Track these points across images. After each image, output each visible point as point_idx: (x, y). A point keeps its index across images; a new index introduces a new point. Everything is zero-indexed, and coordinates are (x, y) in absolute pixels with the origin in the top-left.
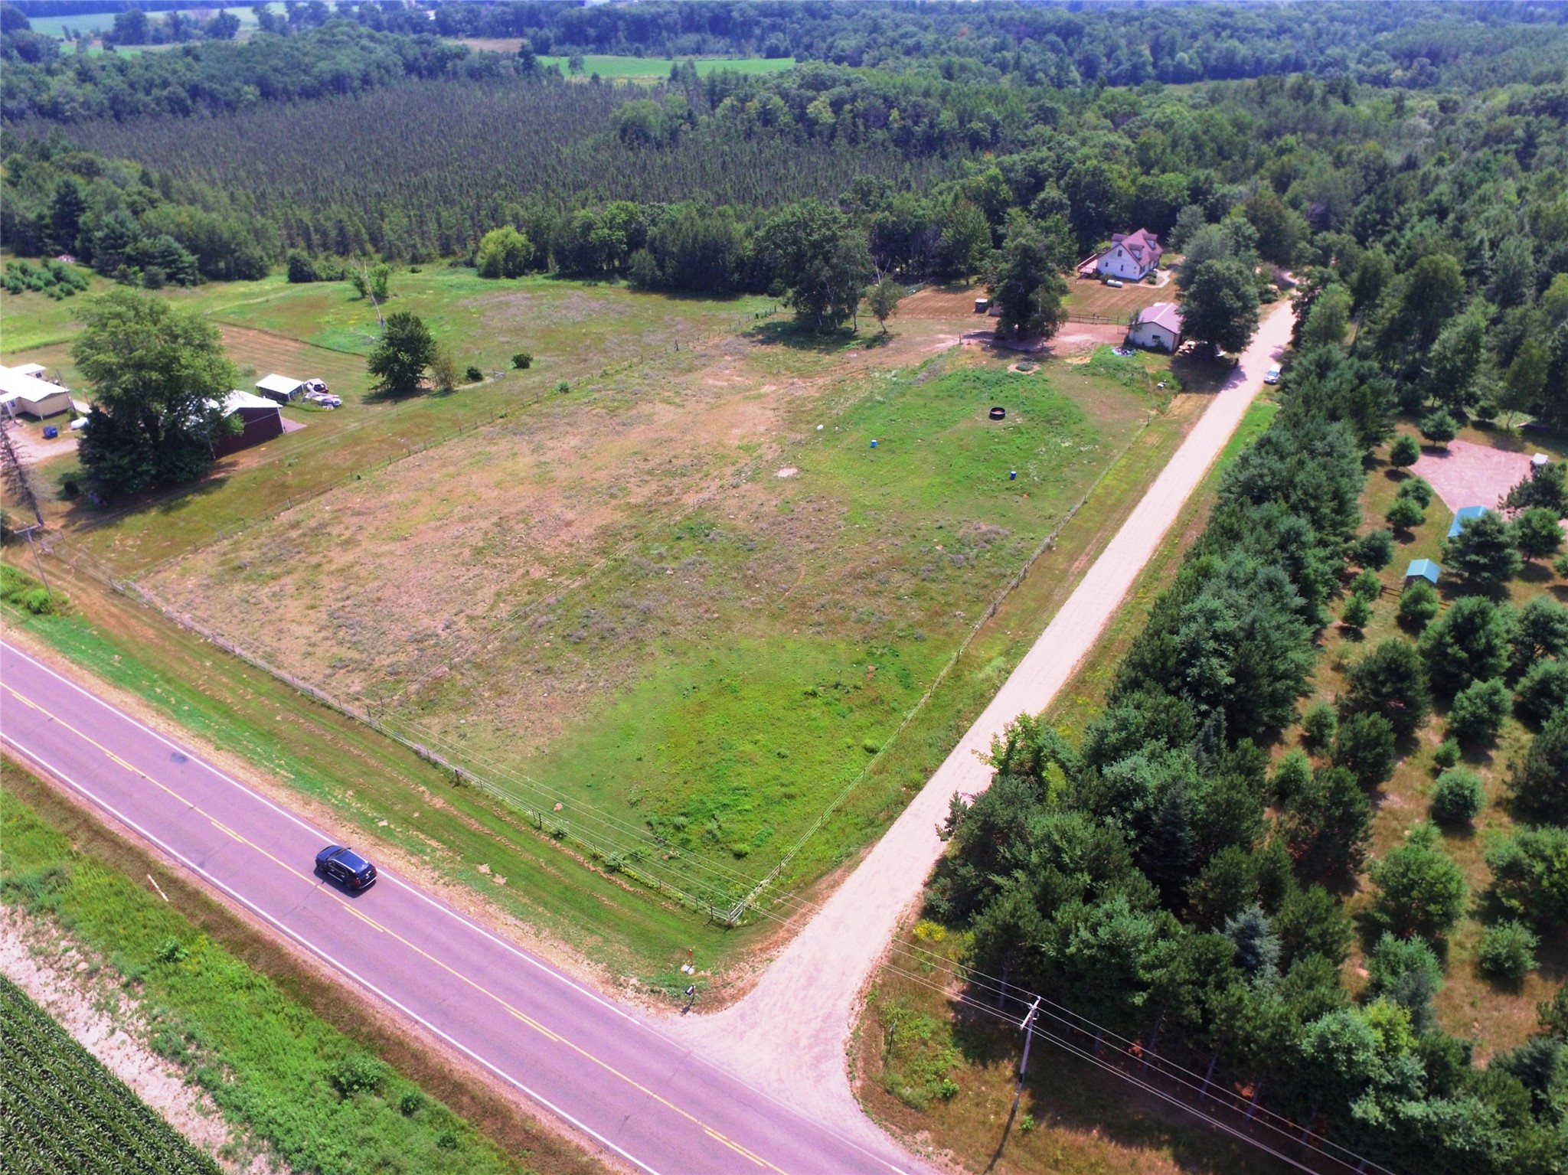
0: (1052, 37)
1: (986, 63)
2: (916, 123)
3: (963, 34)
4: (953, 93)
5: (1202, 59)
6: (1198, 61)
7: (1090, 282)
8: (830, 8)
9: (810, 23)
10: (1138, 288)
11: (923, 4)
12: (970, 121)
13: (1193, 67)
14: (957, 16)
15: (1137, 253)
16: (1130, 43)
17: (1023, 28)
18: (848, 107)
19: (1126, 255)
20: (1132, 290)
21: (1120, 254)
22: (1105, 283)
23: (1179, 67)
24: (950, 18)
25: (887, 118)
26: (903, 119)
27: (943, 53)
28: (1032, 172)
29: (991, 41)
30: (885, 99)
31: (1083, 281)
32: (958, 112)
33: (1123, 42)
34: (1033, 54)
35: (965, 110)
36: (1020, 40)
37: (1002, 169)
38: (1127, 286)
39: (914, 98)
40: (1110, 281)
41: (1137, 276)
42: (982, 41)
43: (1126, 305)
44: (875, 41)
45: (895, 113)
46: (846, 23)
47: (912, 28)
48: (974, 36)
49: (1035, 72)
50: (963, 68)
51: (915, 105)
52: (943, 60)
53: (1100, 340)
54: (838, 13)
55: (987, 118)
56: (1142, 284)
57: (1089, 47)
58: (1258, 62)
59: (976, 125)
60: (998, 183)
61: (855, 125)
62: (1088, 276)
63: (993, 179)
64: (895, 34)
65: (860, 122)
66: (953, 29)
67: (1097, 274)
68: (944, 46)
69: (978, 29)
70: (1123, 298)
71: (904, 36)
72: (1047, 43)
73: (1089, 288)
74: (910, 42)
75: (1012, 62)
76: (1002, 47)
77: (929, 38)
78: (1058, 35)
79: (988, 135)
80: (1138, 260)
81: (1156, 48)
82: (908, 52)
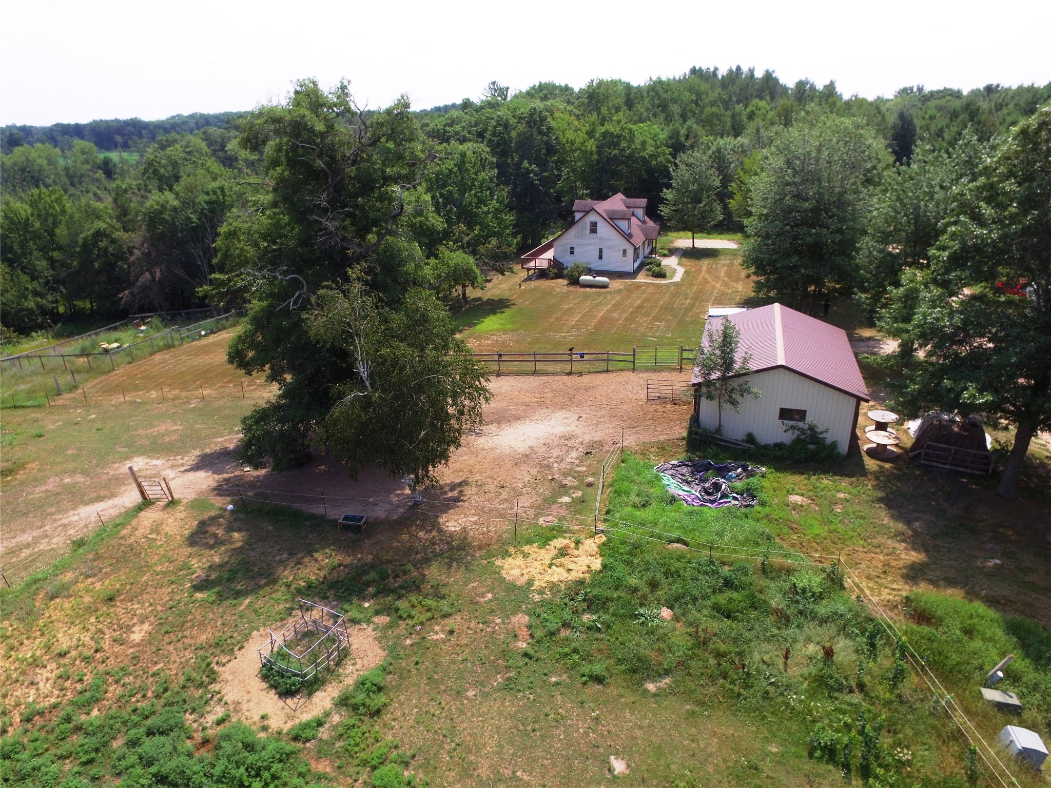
7: (544, 284)
10: (639, 286)
15: (623, 224)
19: (604, 229)
20: (629, 290)
21: (594, 228)
22: (574, 281)
31: (534, 284)
38: (616, 284)
40: (584, 278)
41: (629, 264)
43: (631, 319)
53: (605, 432)
56: (642, 278)
62: (542, 274)
67: (556, 270)
70: (617, 306)
73: (548, 293)
80: (628, 237)
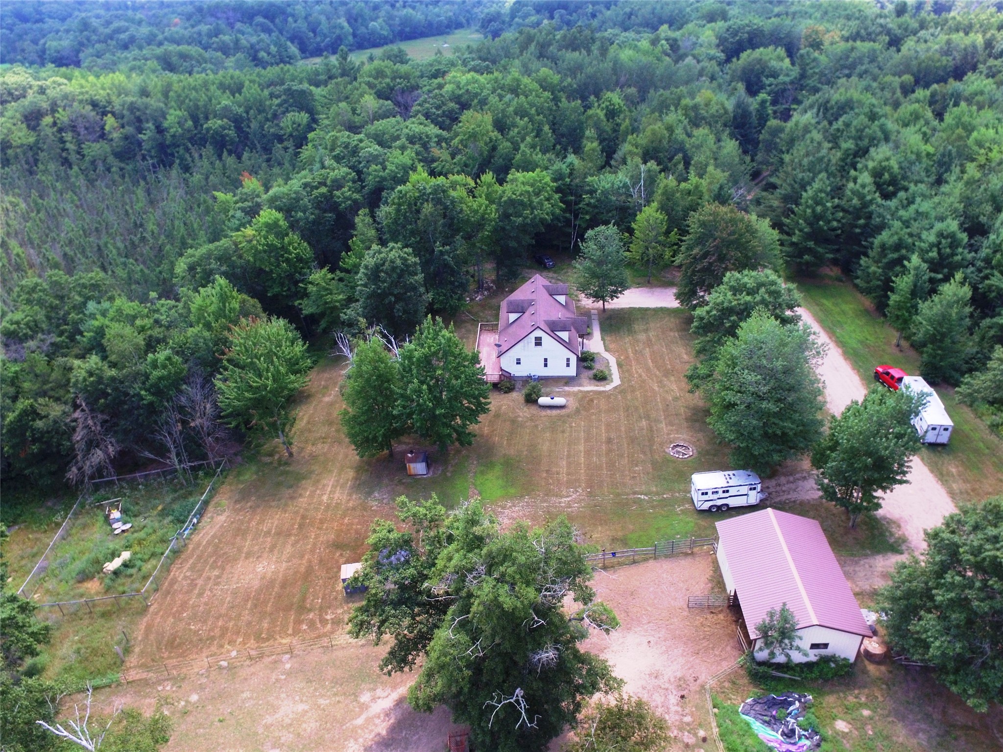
0: (259, 19)
1: (205, 48)
2: (140, 130)
3: (176, 25)
4: (176, 87)
5: (390, 26)
6: (387, 28)
8: (39, 13)
9: (20, 27)
11: (134, 3)
12: (207, 118)
13: (385, 33)
14: (166, 10)
16: (328, 18)
17: (231, 14)
18: (48, 120)
21: (538, 342)
23: (373, 33)
24: (161, 12)
25: (103, 128)
26: (123, 126)
27: (160, 44)
28: (327, 204)
29: (204, 28)
30: (94, 104)
32: (188, 109)
33: (323, 18)
34: (250, 37)
35: (197, 107)
36: (231, 25)
37: (279, 209)
39: (130, 99)
42: (196, 29)
44: (88, 40)
45: (110, 122)
46: (57, 24)
47: (123, 24)
48: (187, 25)
49: (257, 51)
50: (184, 56)
51: (132, 108)
52: (159, 51)
54: (50, 17)
55: (225, 113)
57: (294, 25)
58: (430, 24)
59: (215, 124)
60: (281, 235)
61: (62, 141)
63: (272, 227)
64: (108, 31)
65: (68, 136)
66: (165, 21)
68: (160, 37)
69: (188, 19)
71: (118, 31)
72: (257, 25)
74: (124, 36)
75: (232, 45)
76: (217, 33)
77: (145, 30)
78: (266, 17)
79: (232, 133)
81: (353, 19)
82: (125, 47)
